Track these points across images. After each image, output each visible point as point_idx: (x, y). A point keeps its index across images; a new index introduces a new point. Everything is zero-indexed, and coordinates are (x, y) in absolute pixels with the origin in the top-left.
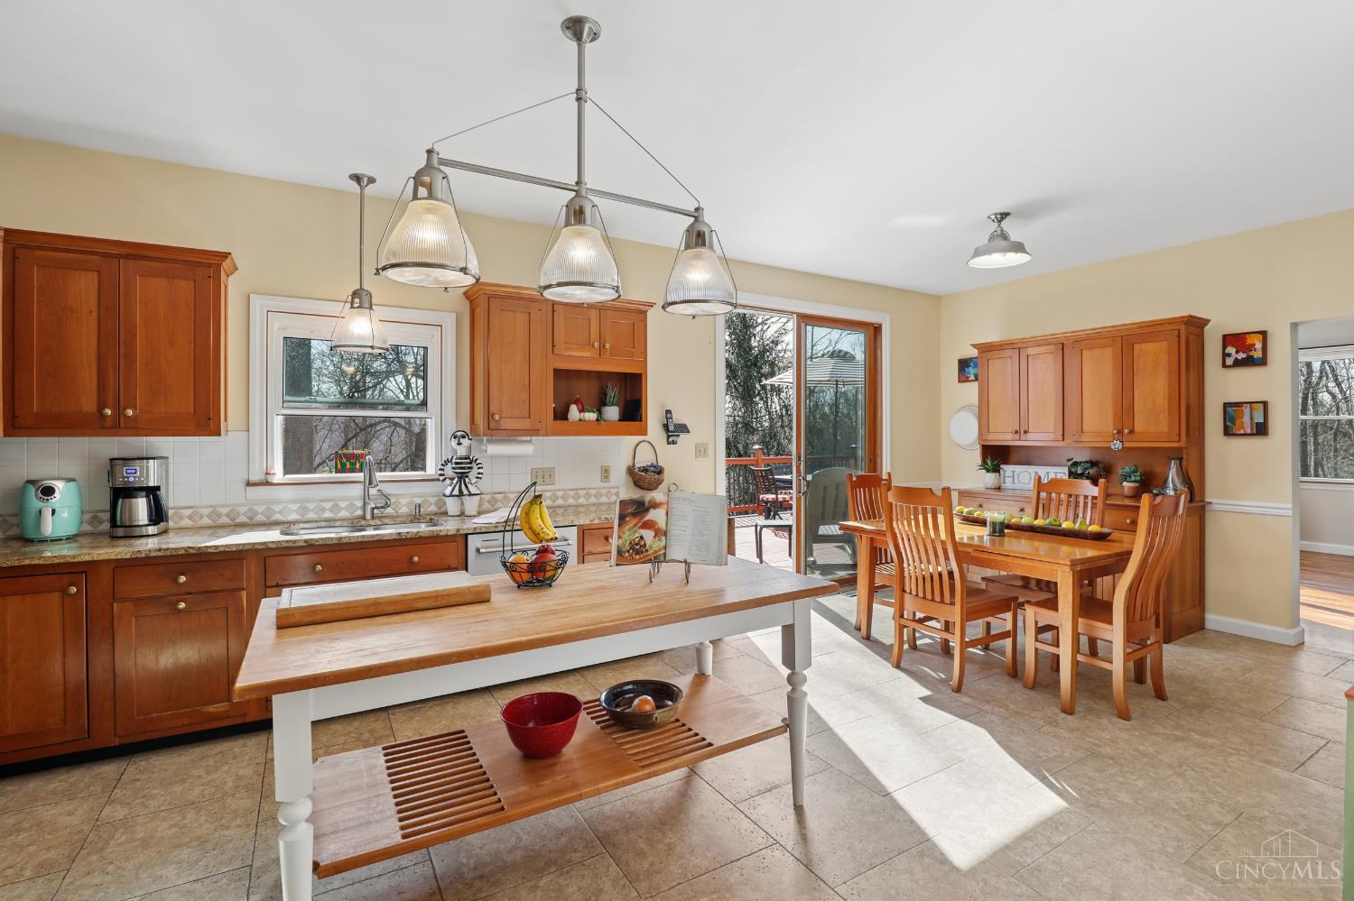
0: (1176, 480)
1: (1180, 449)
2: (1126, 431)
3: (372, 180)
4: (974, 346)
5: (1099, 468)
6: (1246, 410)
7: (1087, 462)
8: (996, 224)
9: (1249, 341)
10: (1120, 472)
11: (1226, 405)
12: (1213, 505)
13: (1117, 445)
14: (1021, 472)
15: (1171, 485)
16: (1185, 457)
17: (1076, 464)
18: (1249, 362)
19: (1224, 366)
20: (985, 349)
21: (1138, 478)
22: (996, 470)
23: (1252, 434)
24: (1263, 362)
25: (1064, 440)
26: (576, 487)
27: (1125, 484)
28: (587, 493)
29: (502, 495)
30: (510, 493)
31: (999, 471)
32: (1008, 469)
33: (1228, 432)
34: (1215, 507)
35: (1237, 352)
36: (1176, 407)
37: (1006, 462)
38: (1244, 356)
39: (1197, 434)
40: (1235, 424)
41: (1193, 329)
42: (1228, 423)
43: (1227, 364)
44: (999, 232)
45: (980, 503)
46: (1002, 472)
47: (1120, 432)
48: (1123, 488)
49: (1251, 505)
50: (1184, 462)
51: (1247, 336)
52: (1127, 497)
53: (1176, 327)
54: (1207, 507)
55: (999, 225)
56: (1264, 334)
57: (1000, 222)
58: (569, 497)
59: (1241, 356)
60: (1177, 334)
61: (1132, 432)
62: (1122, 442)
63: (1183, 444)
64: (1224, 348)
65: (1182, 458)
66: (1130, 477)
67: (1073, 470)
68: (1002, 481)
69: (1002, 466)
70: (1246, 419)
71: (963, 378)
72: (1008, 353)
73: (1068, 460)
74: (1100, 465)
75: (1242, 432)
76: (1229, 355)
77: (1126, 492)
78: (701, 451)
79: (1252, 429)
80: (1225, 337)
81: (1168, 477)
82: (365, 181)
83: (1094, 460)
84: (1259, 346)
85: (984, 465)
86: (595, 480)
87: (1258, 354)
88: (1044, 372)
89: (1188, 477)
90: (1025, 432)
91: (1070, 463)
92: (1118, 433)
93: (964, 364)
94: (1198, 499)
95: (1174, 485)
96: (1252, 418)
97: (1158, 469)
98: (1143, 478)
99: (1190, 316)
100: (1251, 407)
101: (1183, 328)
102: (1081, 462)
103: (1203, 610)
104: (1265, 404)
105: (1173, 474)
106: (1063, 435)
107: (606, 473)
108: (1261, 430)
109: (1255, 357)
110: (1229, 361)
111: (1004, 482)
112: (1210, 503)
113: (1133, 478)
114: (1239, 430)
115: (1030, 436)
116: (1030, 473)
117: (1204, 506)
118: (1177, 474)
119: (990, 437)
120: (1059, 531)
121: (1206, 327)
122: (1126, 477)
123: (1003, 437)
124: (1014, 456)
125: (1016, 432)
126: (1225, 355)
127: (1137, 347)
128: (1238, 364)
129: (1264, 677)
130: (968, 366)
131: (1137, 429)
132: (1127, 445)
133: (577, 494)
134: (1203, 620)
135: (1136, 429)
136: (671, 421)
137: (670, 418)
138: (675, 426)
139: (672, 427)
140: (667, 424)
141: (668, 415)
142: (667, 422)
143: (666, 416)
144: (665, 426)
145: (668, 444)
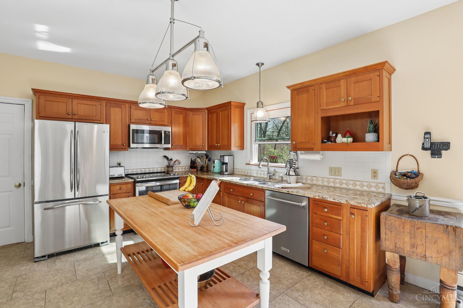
3: (263, 64)
26: (354, 180)
28: (362, 184)
29: (316, 178)
30: (319, 177)
58: (350, 184)
82: (260, 65)
86: (368, 177)
107: (375, 173)
133: (355, 183)
136: (428, 141)
137: (427, 138)
138: (432, 144)
139: (428, 145)
140: (424, 142)
141: (426, 136)
142: (424, 141)
143: (424, 137)
144: (423, 144)
145: (432, 157)
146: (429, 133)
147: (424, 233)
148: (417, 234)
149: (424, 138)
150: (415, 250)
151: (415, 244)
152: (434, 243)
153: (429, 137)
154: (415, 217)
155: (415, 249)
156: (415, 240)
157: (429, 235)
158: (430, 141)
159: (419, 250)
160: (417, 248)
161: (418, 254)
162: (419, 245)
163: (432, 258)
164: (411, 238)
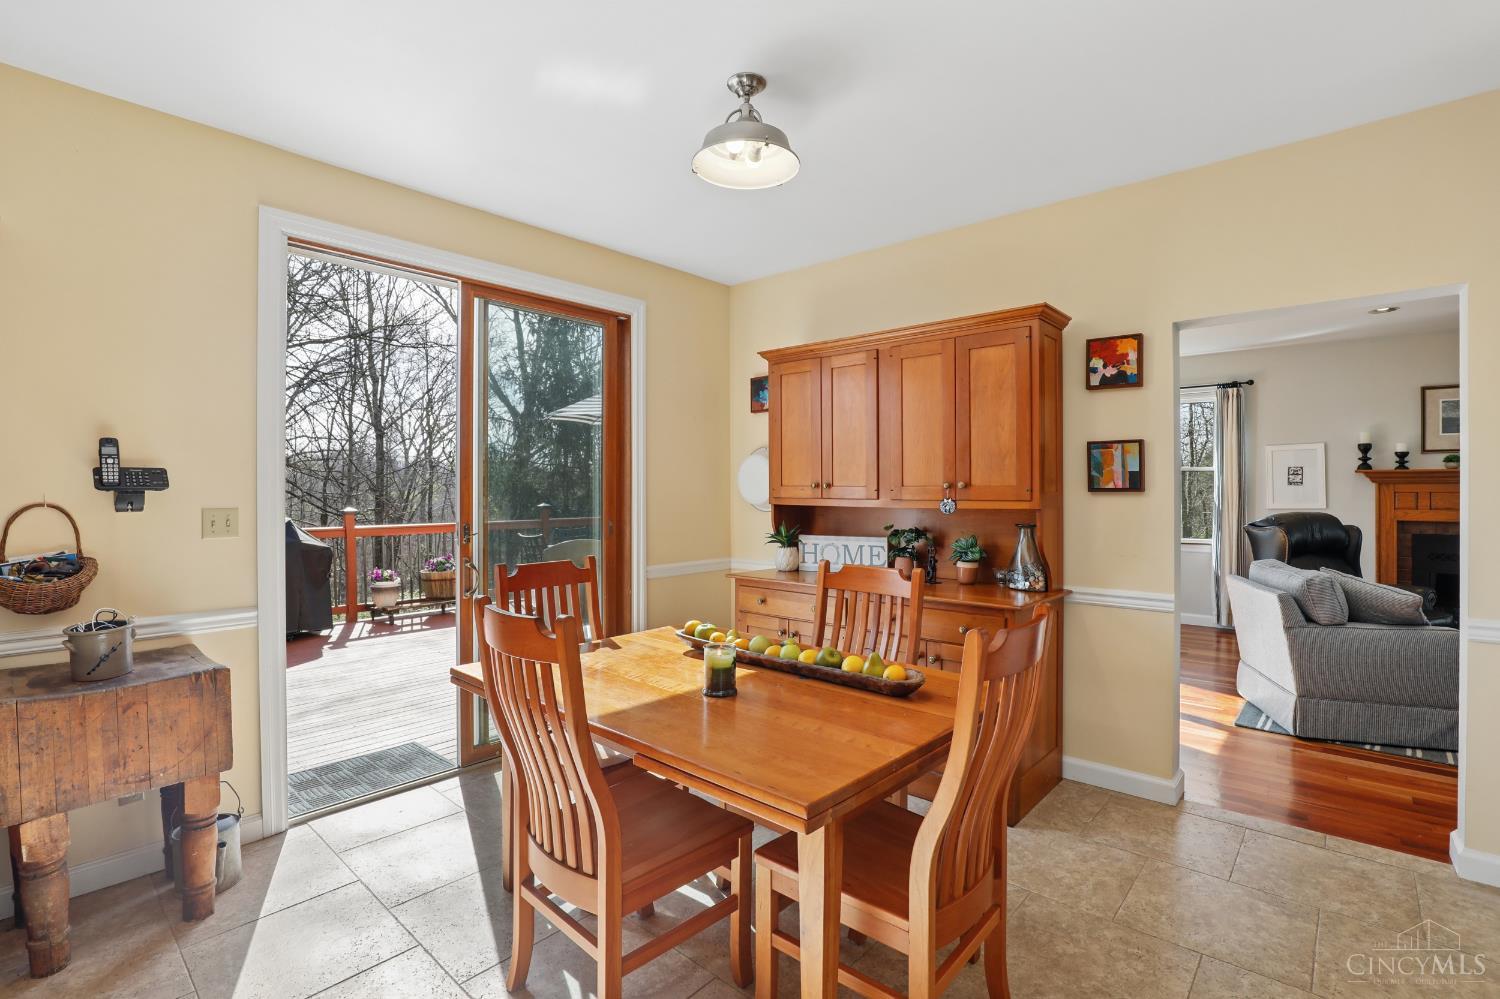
0: (1027, 558)
1: (1032, 512)
2: (960, 484)
4: (763, 354)
5: (927, 538)
6: (1117, 452)
7: (911, 531)
8: (742, 100)
9: (1120, 350)
10: (953, 546)
11: (1091, 445)
12: (1073, 596)
13: (948, 505)
14: (827, 545)
15: (1020, 567)
16: (1038, 524)
17: (896, 533)
18: (1120, 381)
19: (1089, 387)
20: (776, 358)
21: (977, 556)
22: (792, 542)
23: (1123, 490)
24: (1137, 382)
25: (878, 498)
27: (960, 564)
31: (796, 545)
32: (808, 541)
33: (1093, 487)
34: (1077, 598)
35: (1105, 366)
36: (1027, 448)
37: (809, 531)
38: (1114, 371)
39: (1053, 489)
40: (1101, 474)
41: (1050, 329)
42: (1094, 473)
43: (1092, 384)
44: (745, 113)
45: (762, 598)
46: (801, 546)
47: (952, 486)
48: (957, 569)
49: (1120, 595)
50: (1038, 534)
51: (1118, 342)
52: (962, 584)
53: (1027, 324)
54: (1067, 599)
55: (748, 101)
56: (1139, 338)
57: (748, 94)
59: (1111, 371)
60: (1027, 334)
61: (968, 485)
62: (954, 501)
63: (1035, 505)
64: (1089, 360)
65: (1035, 526)
66: (966, 554)
67: (893, 542)
68: (801, 560)
69: (802, 538)
70: (1117, 466)
71: (757, 408)
72: (808, 365)
73: (887, 528)
74: (929, 535)
75: (1111, 486)
76: (1095, 370)
77: (962, 577)
78: (218, 522)
79: (1124, 481)
80: (1090, 343)
81: (1016, 554)
83: (920, 527)
84: (1133, 356)
85: (777, 536)
87: (1131, 369)
88: (852, 394)
89: (1043, 555)
90: (829, 486)
91: (889, 532)
92: (950, 487)
93: (758, 385)
94: (1054, 586)
95: (1024, 567)
96: (1124, 466)
97: (1003, 541)
98: (984, 555)
99: (1046, 306)
100: (1123, 447)
101: (1035, 324)
102: (904, 532)
103: (1060, 752)
104: (1141, 443)
105: (1022, 550)
106: (878, 490)
108: (1136, 483)
109: (1129, 373)
110: (1095, 380)
111: (804, 562)
112: (1070, 592)
113: (970, 556)
114: (1108, 483)
115: (834, 491)
116: (837, 548)
117: (1062, 598)
118: (1028, 548)
119: (783, 494)
120: (836, 676)
121: (1066, 331)
122: (961, 555)
123: (801, 494)
124: (820, 522)
125: (817, 486)
126: (1090, 371)
127: (974, 353)
128: (1107, 383)
129: (1154, 899)
130: (763, 388)
131: (976, 481)
132: (962, 505)
134: (1059, 766)
135: (973, 483)
136: (113, 463)
137: (110, 456)
138: (123, 472)
139: (111, 476)
140: (101, 468)
141: (105, 450)
142: (101, 464)
143: (100, 451)
144: (97, 472)
145: (117, 510)
146: (113, 442)
147: (143, 717)
148: (126, 724)
149: (100, 454)
150: (119, 771)
151: (121, 756)
152: (168, 728)
153: (115, 452)
154: (100, 684)
155: (122, 767)
156: (121, 742)
157: (158, 713)
158: (119, 464)
159: (132, 768)
160: (125, 764)
161: (130, 779)
162: (130, 753)
163: (165, 770)
164: (106, 744)
